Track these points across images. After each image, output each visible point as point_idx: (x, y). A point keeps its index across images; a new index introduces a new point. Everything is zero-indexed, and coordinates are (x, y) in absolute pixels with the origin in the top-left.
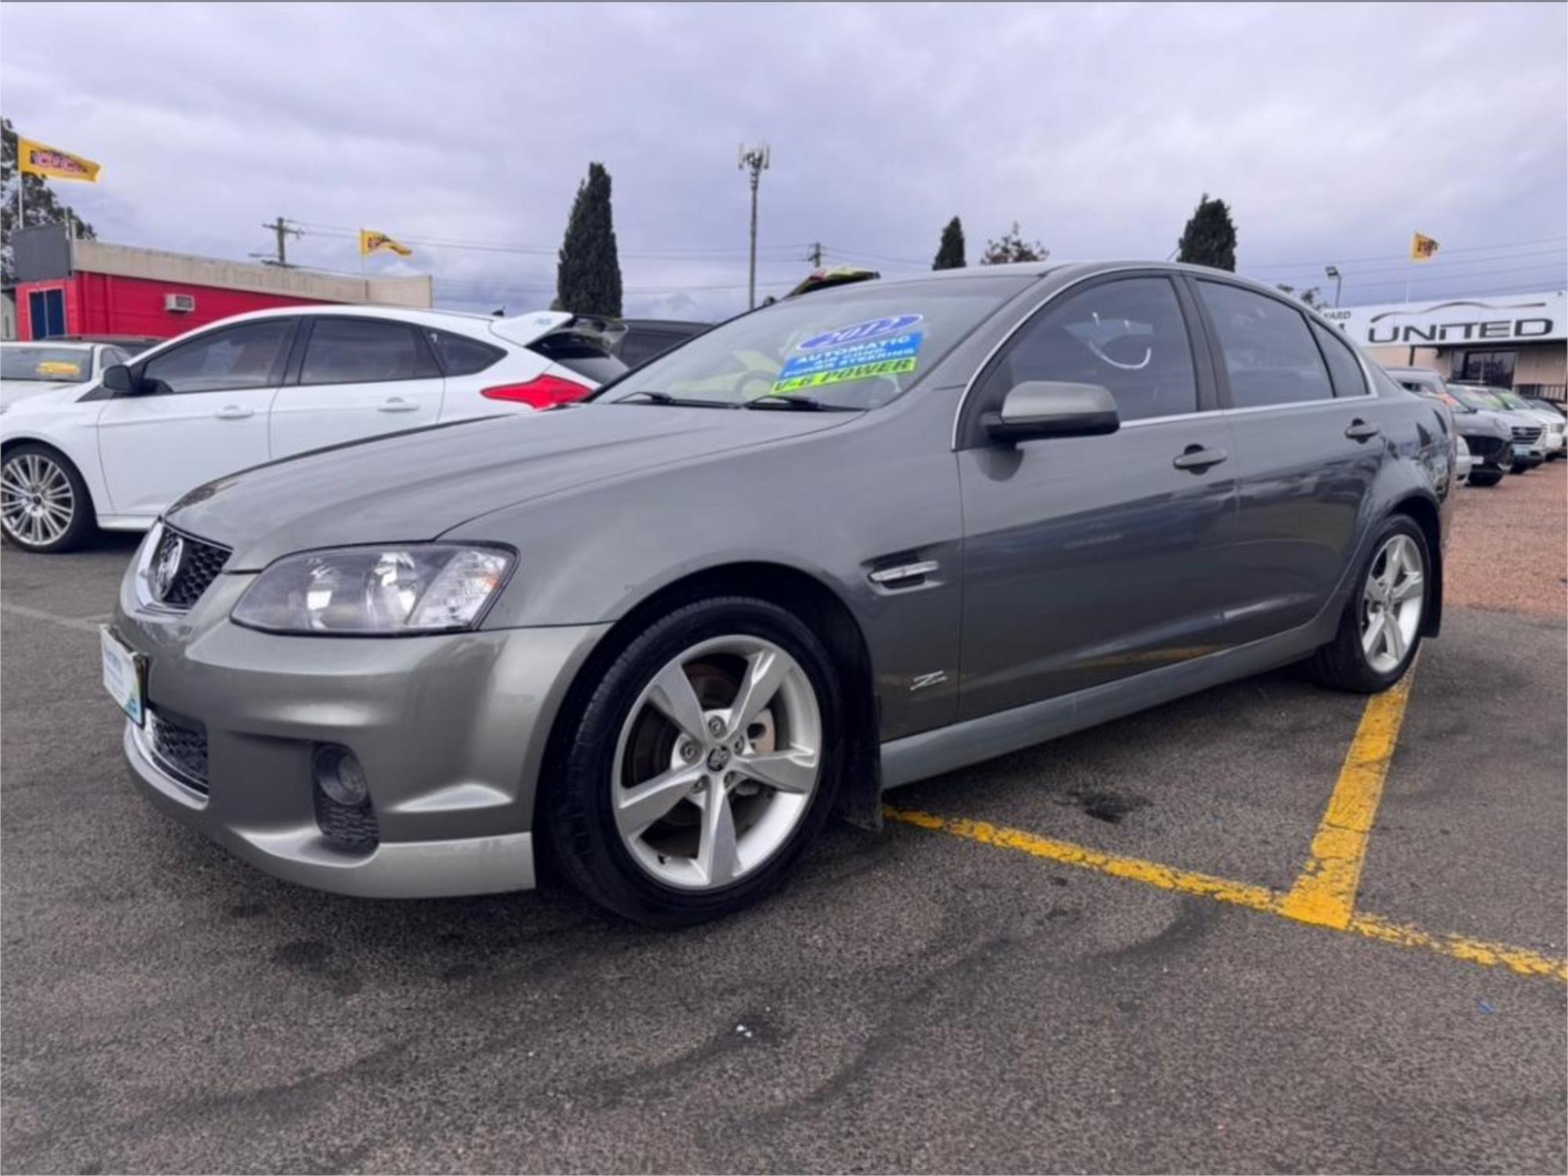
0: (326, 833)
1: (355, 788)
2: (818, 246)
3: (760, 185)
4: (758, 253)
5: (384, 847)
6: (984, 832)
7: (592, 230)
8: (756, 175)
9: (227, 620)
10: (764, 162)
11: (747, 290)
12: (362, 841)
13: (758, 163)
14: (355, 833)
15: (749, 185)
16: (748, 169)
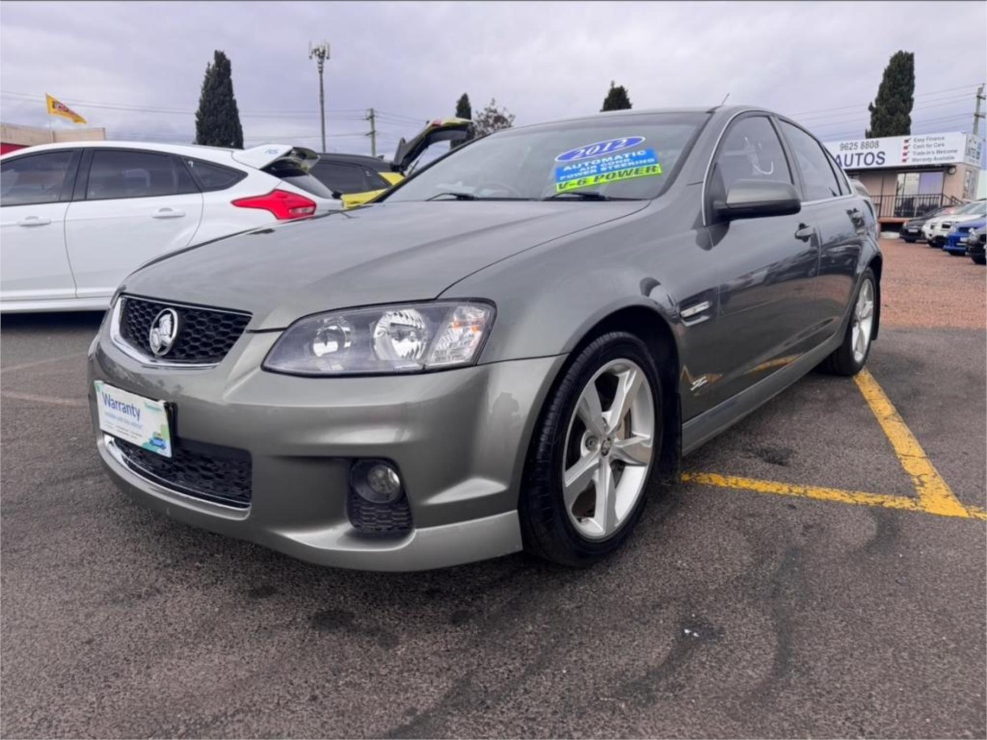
0: (356, 526)
1: (384, 490)
2: (372, 110)
3: (325, 70)
4: (326, 114)
5: (416, 533)
6: (718, 480)
7: (222, 97)
8: (321, 63)
9: (259, 369)
10: (326, 55)
11: (320, 139)
12: (389, 529)
13: (322, 55)
14: (382, 524)
15: (317, 70)
16: (316, 59)
